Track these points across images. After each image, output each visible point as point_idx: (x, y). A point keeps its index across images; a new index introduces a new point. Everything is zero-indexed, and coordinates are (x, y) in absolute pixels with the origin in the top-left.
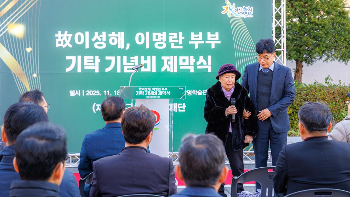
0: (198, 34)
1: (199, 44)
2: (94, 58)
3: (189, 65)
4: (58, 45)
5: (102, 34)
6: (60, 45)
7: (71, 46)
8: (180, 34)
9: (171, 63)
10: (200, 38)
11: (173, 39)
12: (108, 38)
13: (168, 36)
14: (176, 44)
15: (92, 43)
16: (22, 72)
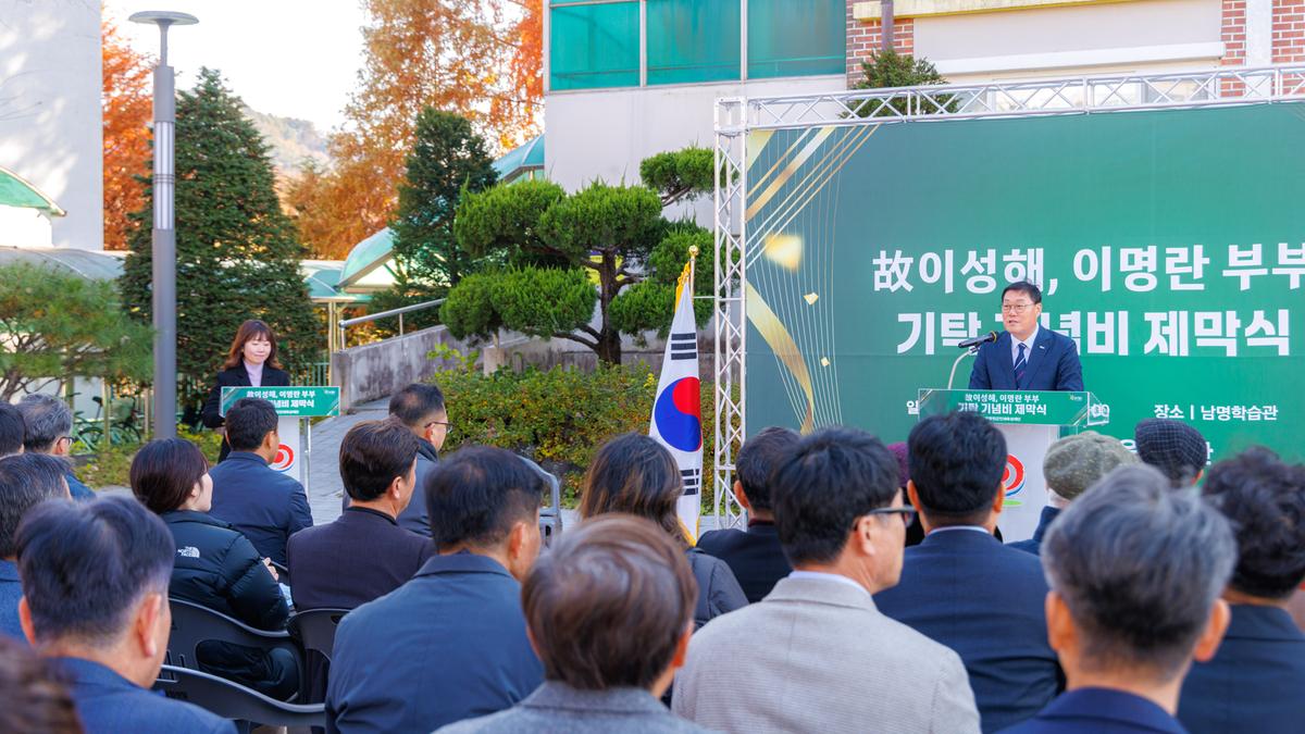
0: (1251, 249)
1: (1251, 277)
2: (967, 317)
3: (1224, 336)
4: (878, 286)
5: (986, 256)
6: (884, 285)
7: (909, 288)
8: (1198, 249)
9: (1170, 330)
10: (1257, 260)
11: (1177, 265)
12: (1001, 265)
13: (1161, 258)
14: (1186, 278)
15: (960, 280)
16: (797, 352)
